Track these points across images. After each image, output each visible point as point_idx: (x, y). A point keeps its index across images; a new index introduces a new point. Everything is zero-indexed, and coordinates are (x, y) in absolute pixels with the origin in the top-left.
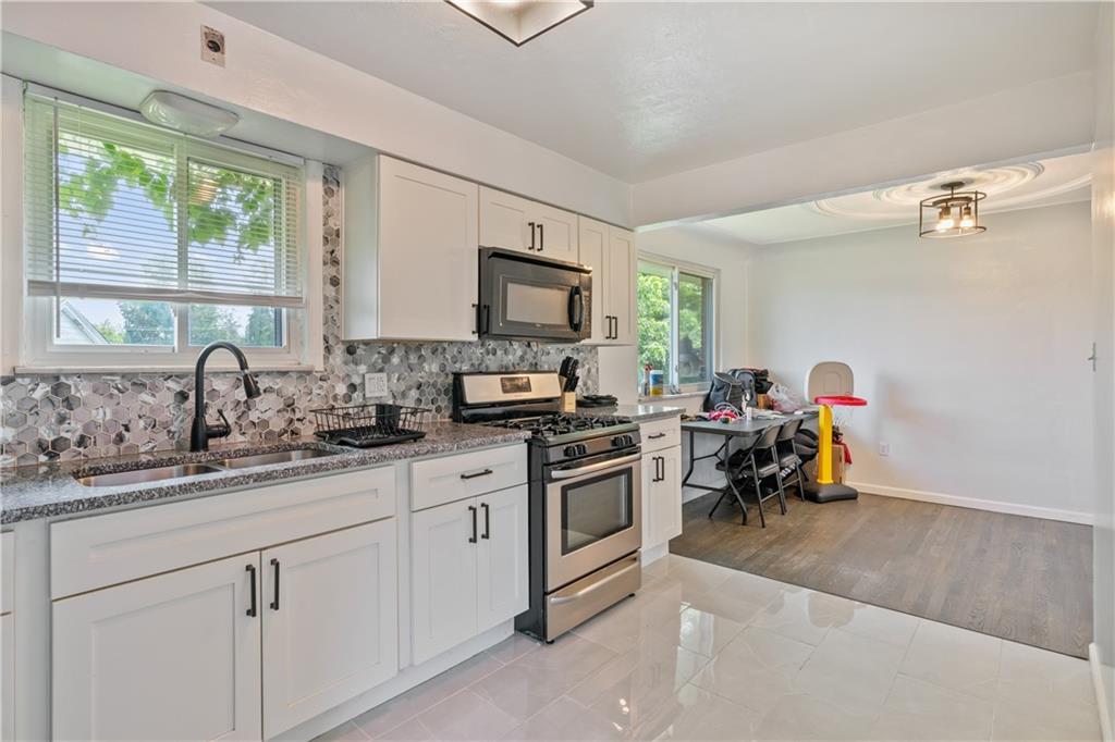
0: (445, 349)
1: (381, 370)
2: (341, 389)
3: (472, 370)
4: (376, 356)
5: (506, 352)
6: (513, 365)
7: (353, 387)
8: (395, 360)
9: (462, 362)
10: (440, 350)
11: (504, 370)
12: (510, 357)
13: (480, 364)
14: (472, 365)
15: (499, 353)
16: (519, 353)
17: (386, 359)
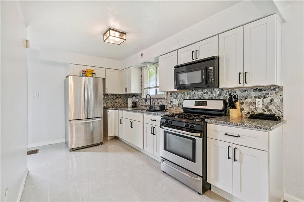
0: (190, 93)
1: (176, 98)
2: (169, 102)
3: (199, 98)
4: (175, 95)
5: (212, 93)
6: (215, 97)
7: (171, 102)
8: (179, 96)
9: (195, 96)
10: (189, 93)
11: (211, 99)
12: (214, 94)
13: (201, 97)
14: (199, 97)
15: (208, 93)
16: (218, 93)
17: (177, 96)
